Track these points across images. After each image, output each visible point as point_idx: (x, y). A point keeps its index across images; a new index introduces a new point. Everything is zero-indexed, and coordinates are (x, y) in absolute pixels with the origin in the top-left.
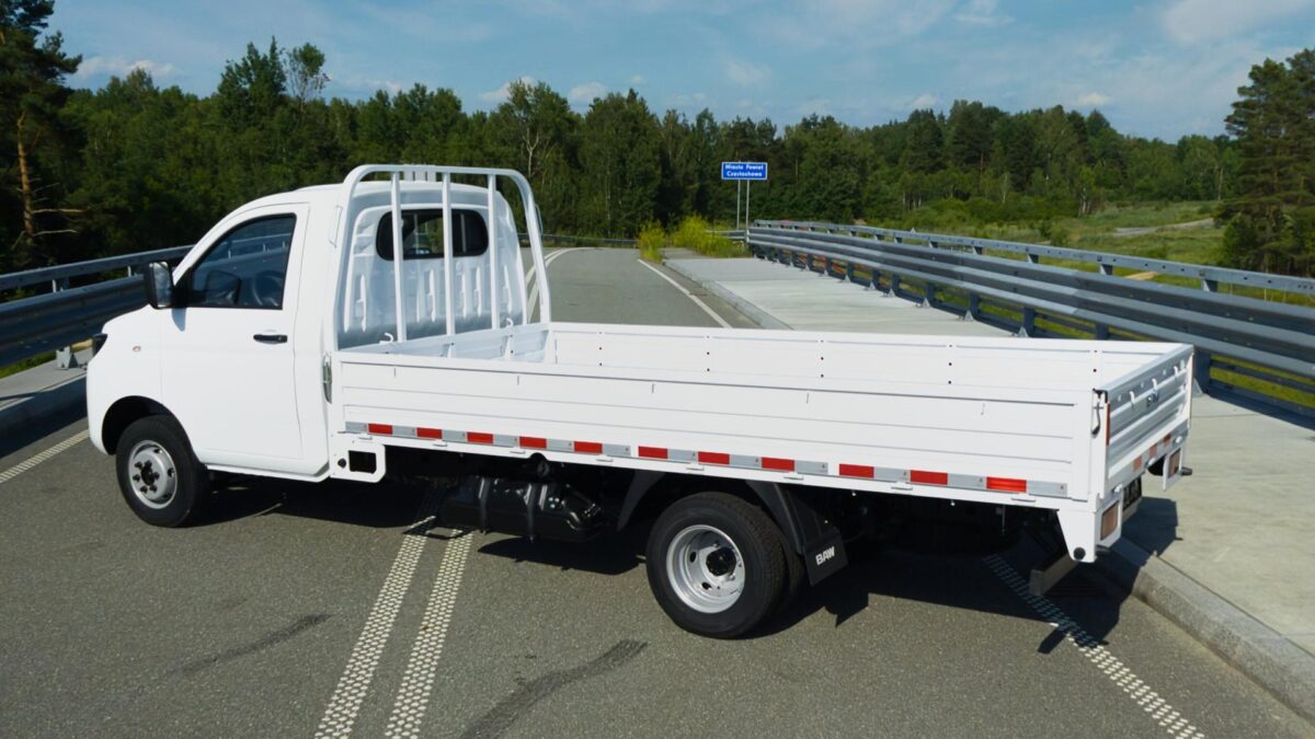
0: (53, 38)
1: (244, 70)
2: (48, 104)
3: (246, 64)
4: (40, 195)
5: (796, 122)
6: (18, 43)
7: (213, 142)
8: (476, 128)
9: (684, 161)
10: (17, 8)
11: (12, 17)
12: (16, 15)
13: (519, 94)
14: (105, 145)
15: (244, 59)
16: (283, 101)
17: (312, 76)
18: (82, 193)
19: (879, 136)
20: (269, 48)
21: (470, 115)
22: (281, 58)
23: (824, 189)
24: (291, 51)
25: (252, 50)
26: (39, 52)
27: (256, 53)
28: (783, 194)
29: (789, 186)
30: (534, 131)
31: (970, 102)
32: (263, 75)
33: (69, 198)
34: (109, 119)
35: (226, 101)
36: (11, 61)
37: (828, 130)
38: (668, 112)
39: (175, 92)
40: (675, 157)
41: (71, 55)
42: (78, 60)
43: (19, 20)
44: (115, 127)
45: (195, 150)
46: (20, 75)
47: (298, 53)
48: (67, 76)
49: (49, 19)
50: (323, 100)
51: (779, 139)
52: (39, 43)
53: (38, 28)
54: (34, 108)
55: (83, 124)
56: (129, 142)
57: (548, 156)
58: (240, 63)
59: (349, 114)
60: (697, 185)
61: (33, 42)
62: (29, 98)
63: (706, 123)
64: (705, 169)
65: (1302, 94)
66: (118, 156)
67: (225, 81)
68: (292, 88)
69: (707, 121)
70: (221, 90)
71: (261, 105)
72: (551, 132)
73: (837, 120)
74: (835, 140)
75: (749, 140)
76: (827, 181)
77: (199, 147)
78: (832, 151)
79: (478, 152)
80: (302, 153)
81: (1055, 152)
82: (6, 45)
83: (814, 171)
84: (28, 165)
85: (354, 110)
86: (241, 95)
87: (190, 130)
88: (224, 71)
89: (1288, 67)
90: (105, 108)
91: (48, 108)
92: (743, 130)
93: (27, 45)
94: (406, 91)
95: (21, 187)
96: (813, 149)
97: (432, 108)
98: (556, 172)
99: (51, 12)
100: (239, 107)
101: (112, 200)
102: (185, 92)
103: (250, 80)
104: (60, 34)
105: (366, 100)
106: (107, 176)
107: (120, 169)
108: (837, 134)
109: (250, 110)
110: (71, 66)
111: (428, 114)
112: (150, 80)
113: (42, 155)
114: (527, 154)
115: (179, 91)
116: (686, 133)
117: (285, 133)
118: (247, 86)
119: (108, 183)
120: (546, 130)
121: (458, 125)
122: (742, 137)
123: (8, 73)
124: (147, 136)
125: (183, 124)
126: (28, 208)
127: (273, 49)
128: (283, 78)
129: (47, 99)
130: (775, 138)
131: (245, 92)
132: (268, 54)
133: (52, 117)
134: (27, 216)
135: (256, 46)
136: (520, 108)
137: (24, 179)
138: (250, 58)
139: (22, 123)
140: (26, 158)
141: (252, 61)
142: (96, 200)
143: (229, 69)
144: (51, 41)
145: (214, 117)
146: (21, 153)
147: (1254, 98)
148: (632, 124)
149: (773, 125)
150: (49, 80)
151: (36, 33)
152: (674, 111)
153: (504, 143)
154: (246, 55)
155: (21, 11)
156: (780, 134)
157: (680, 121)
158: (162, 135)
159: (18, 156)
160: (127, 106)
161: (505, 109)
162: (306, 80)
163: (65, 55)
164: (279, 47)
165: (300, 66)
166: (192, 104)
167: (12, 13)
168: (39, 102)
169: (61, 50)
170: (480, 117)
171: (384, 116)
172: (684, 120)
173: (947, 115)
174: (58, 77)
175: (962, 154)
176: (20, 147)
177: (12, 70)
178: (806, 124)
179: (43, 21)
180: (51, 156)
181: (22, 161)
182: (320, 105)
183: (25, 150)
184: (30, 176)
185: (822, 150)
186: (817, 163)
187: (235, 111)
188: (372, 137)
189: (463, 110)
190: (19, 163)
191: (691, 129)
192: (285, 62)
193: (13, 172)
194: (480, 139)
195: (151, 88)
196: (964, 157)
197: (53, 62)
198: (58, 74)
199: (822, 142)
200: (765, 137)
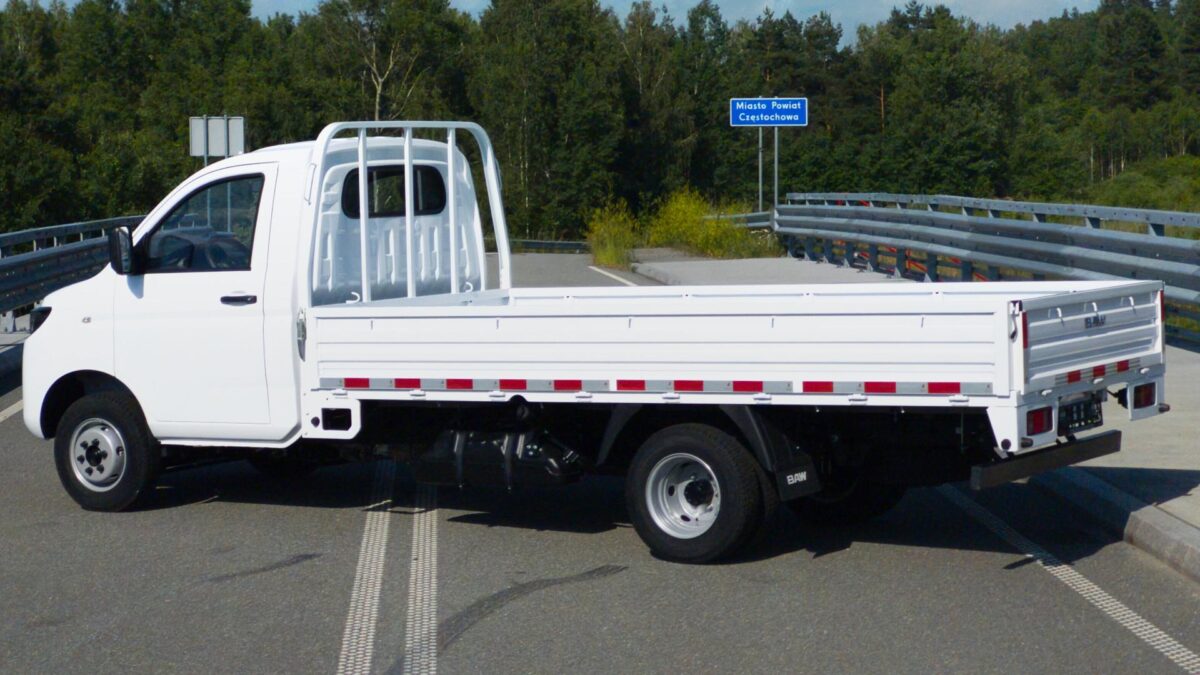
8: (279, 47)
9: (667, 95)
19: (1038, 40)
23: (936, 143)
28: (857, 153)
29: (869, 136)
37: (939, 31)
38: (636, 5)
40: (649, 87)
51: (847, 50)
60: (692, 139)
63: (707, 26)
69: (708, 21)
72: (416, 49)
73: (955, 13)
74: (954, 50)
75: (789, 53)
76: (940, 127)
78: (948, 70)
83: (916, 108)
92: (779, 35)
96: (913, 67)
108: (957, 39)
116: (670, 42)
122: (776, 48)
130: (839, 48)
148: (568, 30)
156: (848, 41)
157: (658, 21)
172: (666, 20)
178: (899, 21)
185: (930, 69)
186: (921, 93)
191: (679, 36)
199: (928, 54)
200: (820, 47)
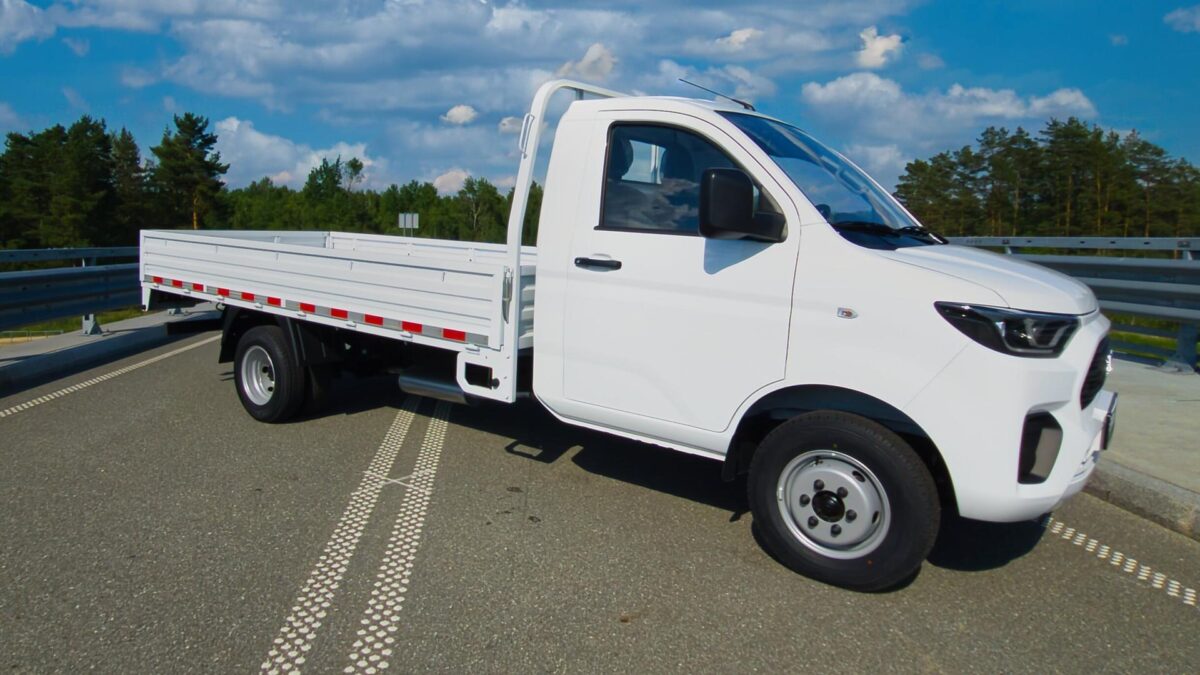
0: (215, 155)
1: (320, 173)
2: (210, 191)
3: (321, 169)
6: (197, 158)
7: (300, 212)
10: (197, 139)
12: (196, 144)
13: (470, 184)
15: (320, 167)
16: (339, 190)
17: (356, 176)
20: (335, 161)
21: (442, 197)
22: (341, 166)
24: (346, 162)
25: (325, 162)
26: (207, 163)
27: (327, 163)
30: (477, 205)
32: (330, 175)
35: (310, 191)
36: (192, 168)
39: (285, 188)
41: (224, 165)
42: (228, 167)
43: (198, 146)
46: (196, 176)
47: (349, 163)
48: (221, 175)
49: (213, 146)
50: (362, 191)
52: (208, 158)
53: (208, 150)
54: (203, 193)
55: (231, 204)
57: (485, 218)
58: (318, 169)
59: (376, 199)
61: (205, 156)
62: (200, 187)
65: (939, 179)
67: (309, 180)
68: (345, 183)
70: (307, 185)
71: (327, 192)
79: (446, 217)
80: (347, 218)
82: (190, 160)
85: (379, 196)
86: (317, 187)
87: (288, 206)
88: (310, 175)
89: (930, 163)
91: (210, 193)
93: (201, 158)
94: (407, 185)
97: (421, 194)
98: (490, 228)
99: (215, 141)
102: (289, 188)
103: (322, 178)
104: (218, 153)
105: (385, 190)
109: (322, 195)
110: (224, 170)
111: (419, 196)
112: (272, 183)
114: (473, 217)
117: (339, 206)
118: (321, 182)
120: (485, 204)
121: (436, 202)
123: (190, 174)
125: (284, 203)
127: (338, 161)
128: (340, 177)
129: (210, 188)
131: (320, 185)
132: (334, 164)
133: (212, 198)
135: (328, 160)
136: (470, 192)
138: (324, 166)
139: (196, 202)
141: (325, 168)
143: (312, 173)
144: (214, 157)
145: (303, 199)
146: (195, 218)
147: (910, 182)
150: (212, 178)
151: (207, 153)
153: (460, 212)
154: (322, 164)
155: (200, 141)
160: (259, 197)
161: (460, 193)
162: (353, 178)
163: (221, 164)
164: (341, 160)
165: (350, 170)
167: (195, 142)
168: (205, 189)
169: (218, 162)
170: (448, 199)
171: (395, 198)
174: (217, 176)
176: (195, 214)
177: (192, 172)
179: (211, 146)
181: (195, 223)
182: (360, 194)
183: (198, 215)
187: (313, 196)
188: (388, 209)
189: (438, 195)
192: (343, 168)
194: (447, 210)
197: (214, 168)
198: (216, 174)
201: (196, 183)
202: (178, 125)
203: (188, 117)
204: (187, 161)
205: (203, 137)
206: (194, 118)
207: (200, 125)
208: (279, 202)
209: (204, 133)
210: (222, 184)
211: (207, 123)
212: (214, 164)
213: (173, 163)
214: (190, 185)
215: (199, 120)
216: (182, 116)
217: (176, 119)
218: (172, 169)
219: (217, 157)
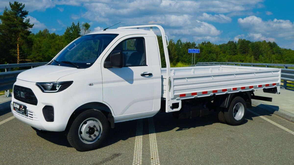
0: (28, 20)
1: (71, 28)
2: (25, 35)
3: (72, 27)
4: (21, 56)
5: (201, 43)
6: (19, 21)
9: (174, 52)
10: (20, 13)
11: (18, 15)
12: (19, 15)
14: (37, 45)
15: (71, 26)
17: (87, 30)
18: (31, 56)
19: (221, 47)
20: (78, 23)
22: (80, 26)
23: (208, 59)
24: (83, 24)
25: (73, 24)
26: (24, 23)
27: (74, 25)
28: (197, 60)
29: (199, 58)
31: (243, 39)
32: (76, 30)
33: (28, 57)
34: (39, 40)
35: (66, 36)
36: (17, 25)
37: (209, 45)
38: (171, 40)
40: (172, 50)
42: (33, 25)
43: (20, 16)
44: (40, 41)
45: (58, 47)
46: (19, 29)
47: (84, 25)
48: (30, 29)
49: (27, 16)
51: (197, 47)
52: (24, 21)
53: (24, 18)
54: (22, 36)
55: (33, 40)
56: (43, 45)
58: (70, 27)
60: (177, 57)
62: (21, 33)
63: (179, 43)
64: (179, 53)
66: (40, 48)
67: (67, 31)
68: (82, 33)
69: (180, 42)
70: (65, 33)
71: (75, 36)
73: (211, 42)
74: (210, 47)
75: (189, 47)
76: (208, 57)
77: (59, 46)
78: (210, 50)
81: (265, 51)
82: (16, 21)
83: (205, 54)
84: (19, 49)
86: (70, 34)
87: (57, 42)
88: (67, 29)
90: (38, 37)
91: (25, 36)
92: (188, 44)
93: (21, 21)
95: (17, 54)
96: (205, 49)
99: (27, 14)
100: (69, 37)
101: (38, 57)
103: (72, 31)
104: (29, 19)
106: (37, 53)
107: (40, 51)
108: (211, 46)
109: (72, 38)
110: (31, 26)
112: (48, 31)
113: (23, 47)
115: (55, 34)
116: (174, 45)
118: (72, 32)
119: (38, 54)
122: (187, 46)
123: (16, 28)
124: (47, 43)
125: (56, 41)
126: (18, 59)
128: (80, 30)
129: (25, 34)
130: (196, 46)
131: (71, 34)
132: (77, 25)
133: (26, 38)
134: (18, 61)
135: (74, 23)
137: (18, 52)
138: (73, 26)
139: (19, 40)
140: (19, 48)
141: (73, 27)
142: (35, 58)
143: (68, 28)
144: (27, 21)
145: (63, 39)
146: (18, 46)
149: (195, 43)
150: (26, 30)
151: (24, 19)
152: (172, 40)
154: (72, 25)
158: (51, 43)
159: (17, 47)
160: (43, 37)
162: (85, 31)
163: (30, 24)
164: (80, 23)
165: (84, 28)
166: (58, 37)
167: (19, 14)
168: (23, 34)
169: (29, 23)
172: (174, 42)
173: (237, 42)
174: (28, 29)
175: (241, 51)
176: (18, 45)
177: (17, 27)
178: (203, 44)
179: (25, 16)
180: (25, 47)
181: (18, 48)
183: (19, 45)
184: (20, 52)
185: (207, 49)
186: (206, 52)
187: (68, 38)
190: (17, 49)
191: (176, 44)
192: (81, 27)
193: (15, 51)
195: (48, 33)
196: (242, 52)
198: (28, 28)
199: (207, 47)
200: (193, 46)
201: (19, 32)
202: (11, 7)
203: (16, 3)
204: (15, 22)
205: (22, 12)
206: (18, 3)
207: (21, 7)
208: (53, 40)
209: (23, 10)
210: (31, 32)
211: (24, 6)
212: (27, 24)
213: (9, 22)
214: (17, 32)
215: (21, 5)
216: (13, 3)
217: (10, 4)
218: (8, 25)
219: (28, 21)
